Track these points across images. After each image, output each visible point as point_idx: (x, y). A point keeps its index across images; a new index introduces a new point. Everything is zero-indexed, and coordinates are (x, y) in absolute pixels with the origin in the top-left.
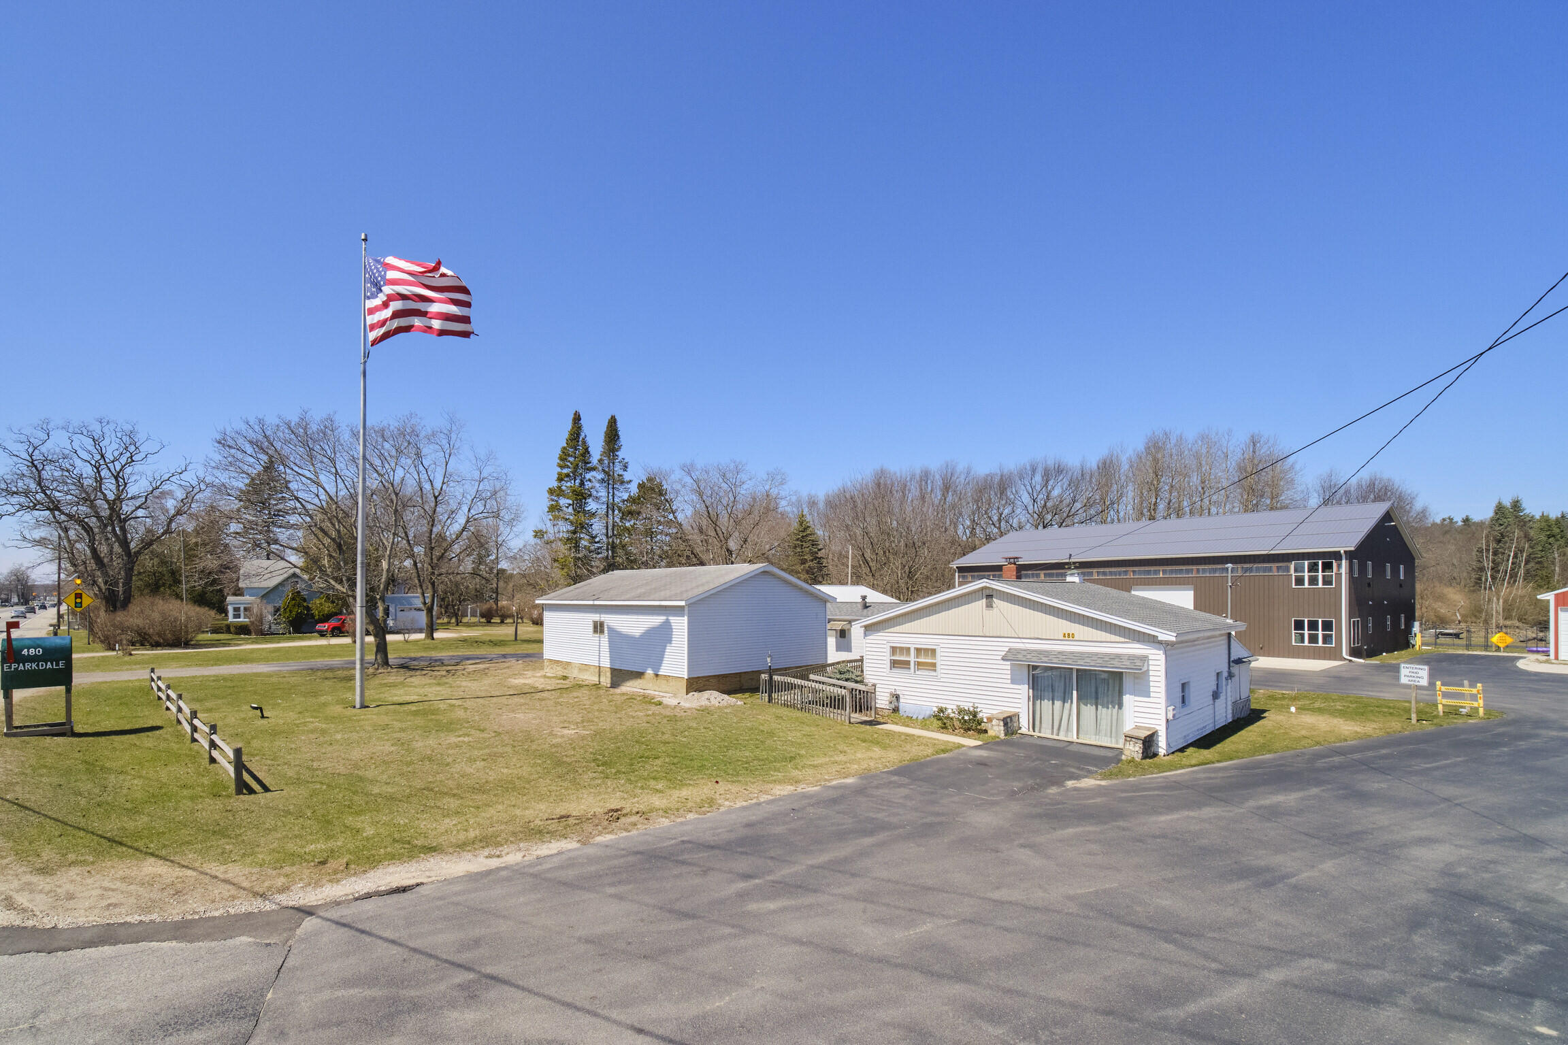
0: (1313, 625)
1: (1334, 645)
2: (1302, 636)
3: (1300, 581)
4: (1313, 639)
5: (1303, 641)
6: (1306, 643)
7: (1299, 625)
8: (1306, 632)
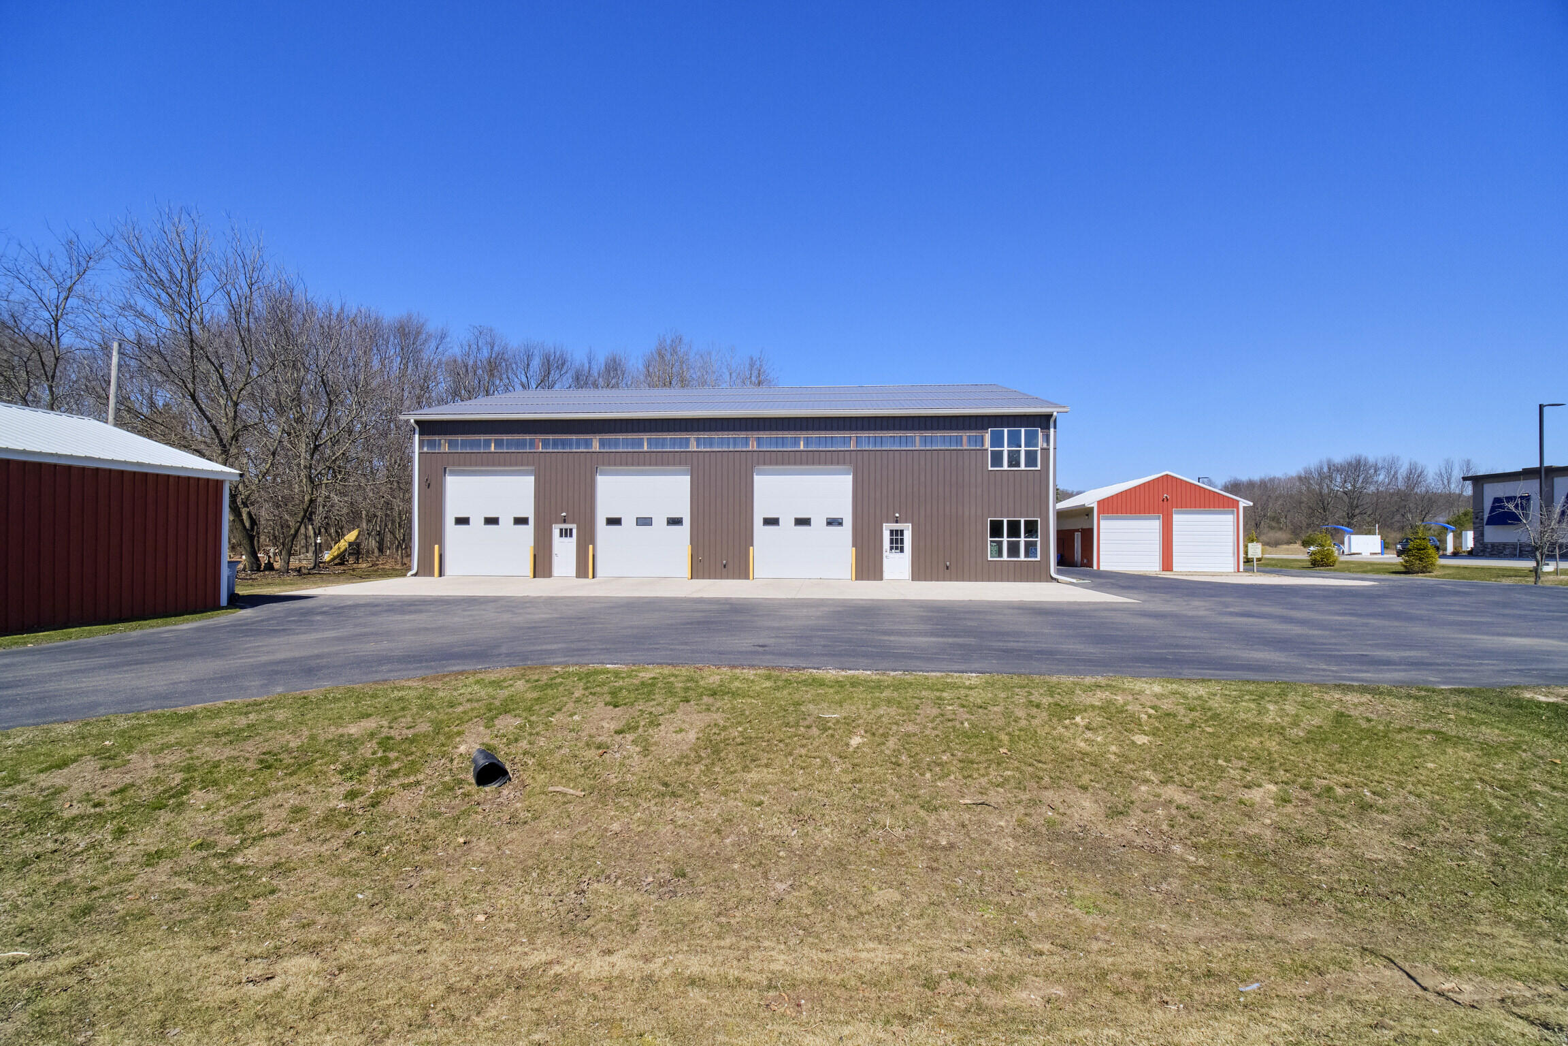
0: (1014, 529)
1: (1038, 559)
2: (1000, 544)
3: (997, 458)
4: (1014, 549)
5: (1000, 554)
6: (1005, 557)
7: (996, 529)
8: (1005, 539)
